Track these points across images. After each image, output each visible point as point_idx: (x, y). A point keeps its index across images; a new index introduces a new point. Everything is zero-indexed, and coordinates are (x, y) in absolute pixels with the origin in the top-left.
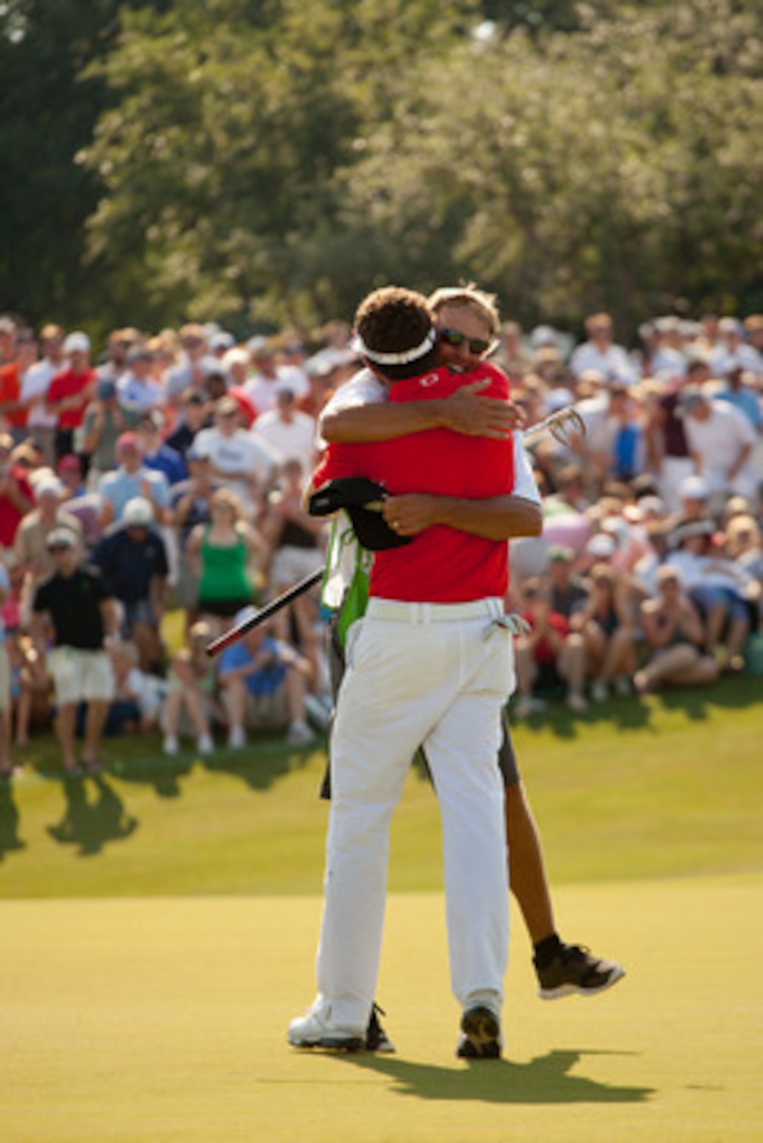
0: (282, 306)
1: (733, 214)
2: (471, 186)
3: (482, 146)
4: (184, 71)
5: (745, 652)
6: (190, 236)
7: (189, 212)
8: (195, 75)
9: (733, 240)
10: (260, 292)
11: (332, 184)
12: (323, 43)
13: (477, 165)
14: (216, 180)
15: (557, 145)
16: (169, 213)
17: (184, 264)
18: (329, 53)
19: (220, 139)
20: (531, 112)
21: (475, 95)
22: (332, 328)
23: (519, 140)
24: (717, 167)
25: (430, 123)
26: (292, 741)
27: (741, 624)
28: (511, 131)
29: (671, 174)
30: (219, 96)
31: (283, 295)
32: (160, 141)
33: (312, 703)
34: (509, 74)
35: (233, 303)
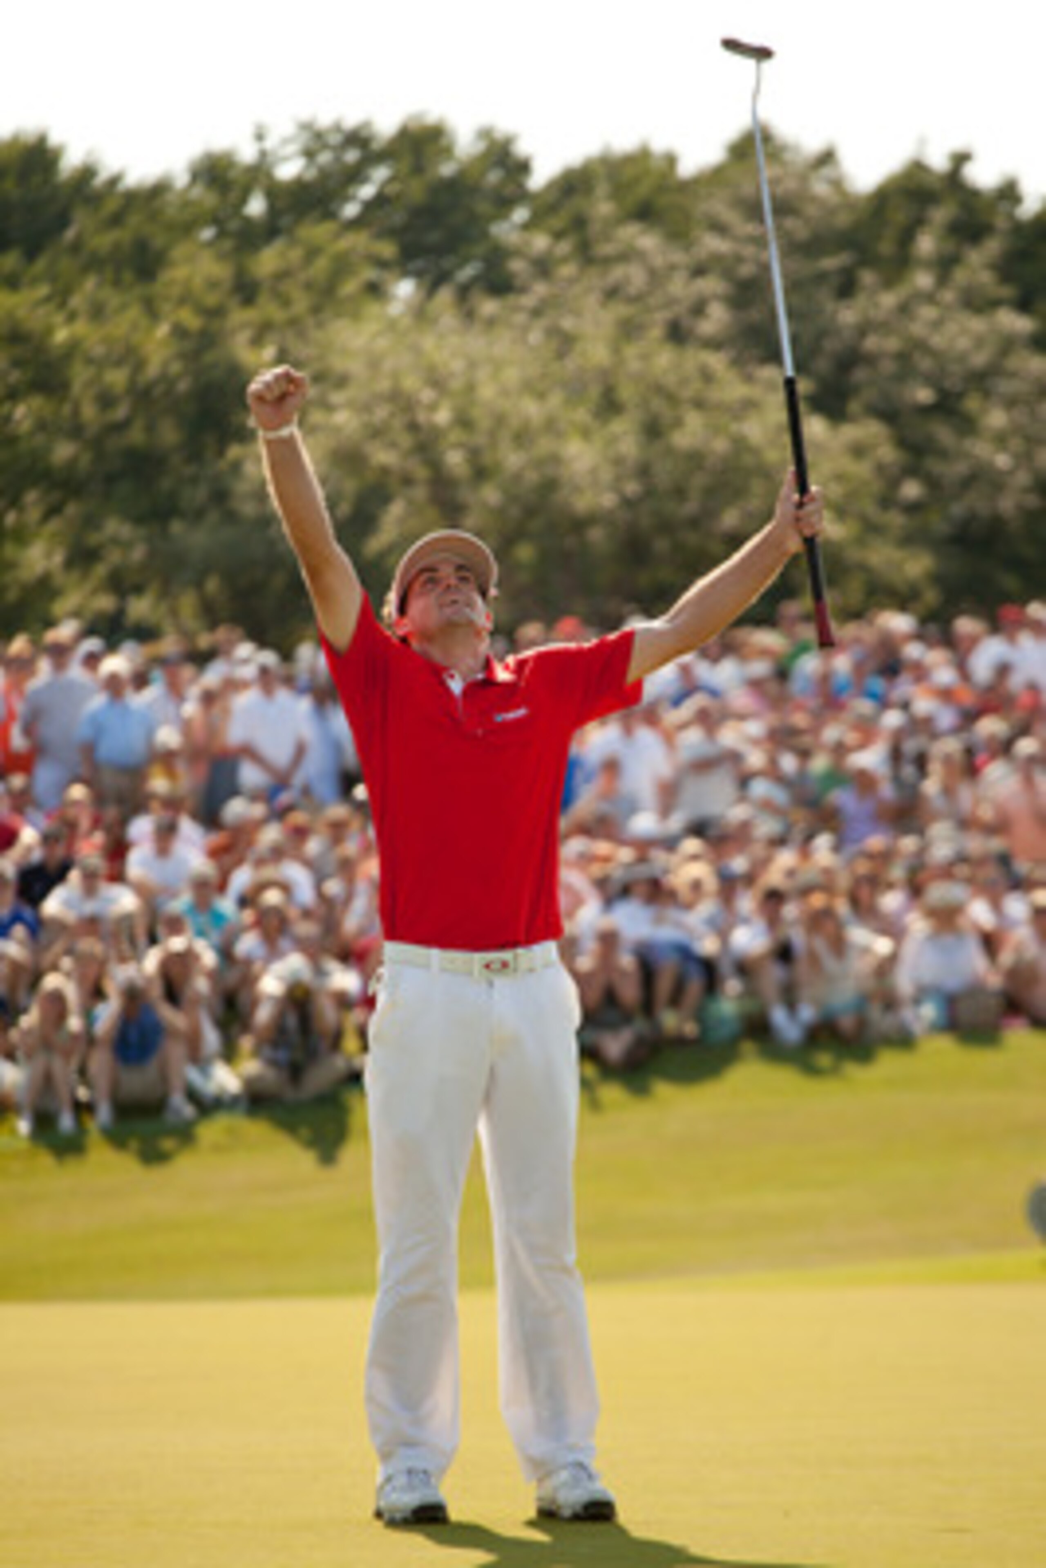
0: (163, 608)
1: (691, 507)
2: (385, 471)
3: (398, 423)
4: (49, 331)
5: (700, 1016)
6: (54, 525)
7: (55, 496)
8: (61, 335)
9: (692, 539)
10: (138, 589)
11: (222, 465)
12: (211, 300)
13: (393, 445)
14: (85, 461)
15: (484, 423)
16: (31, 496)
17: (49, 555)
18: (216, 313)
19: (89, 412)
20: (456, 384)
21: (388, 365)
22: (222, 634)
23: (443, 416)
24: (670, 451)
25: (337, 397)
26: (169, 1118)
27: (695, 985)
28: (433, 407)
29: (618, 461)
30: (89, 361)
31: (165, 593)
32: (20, 411)
33: (193, 1074)
34: (428, 342)
35: (105, 603)
